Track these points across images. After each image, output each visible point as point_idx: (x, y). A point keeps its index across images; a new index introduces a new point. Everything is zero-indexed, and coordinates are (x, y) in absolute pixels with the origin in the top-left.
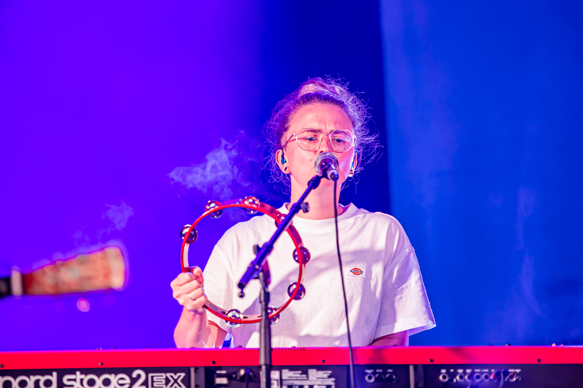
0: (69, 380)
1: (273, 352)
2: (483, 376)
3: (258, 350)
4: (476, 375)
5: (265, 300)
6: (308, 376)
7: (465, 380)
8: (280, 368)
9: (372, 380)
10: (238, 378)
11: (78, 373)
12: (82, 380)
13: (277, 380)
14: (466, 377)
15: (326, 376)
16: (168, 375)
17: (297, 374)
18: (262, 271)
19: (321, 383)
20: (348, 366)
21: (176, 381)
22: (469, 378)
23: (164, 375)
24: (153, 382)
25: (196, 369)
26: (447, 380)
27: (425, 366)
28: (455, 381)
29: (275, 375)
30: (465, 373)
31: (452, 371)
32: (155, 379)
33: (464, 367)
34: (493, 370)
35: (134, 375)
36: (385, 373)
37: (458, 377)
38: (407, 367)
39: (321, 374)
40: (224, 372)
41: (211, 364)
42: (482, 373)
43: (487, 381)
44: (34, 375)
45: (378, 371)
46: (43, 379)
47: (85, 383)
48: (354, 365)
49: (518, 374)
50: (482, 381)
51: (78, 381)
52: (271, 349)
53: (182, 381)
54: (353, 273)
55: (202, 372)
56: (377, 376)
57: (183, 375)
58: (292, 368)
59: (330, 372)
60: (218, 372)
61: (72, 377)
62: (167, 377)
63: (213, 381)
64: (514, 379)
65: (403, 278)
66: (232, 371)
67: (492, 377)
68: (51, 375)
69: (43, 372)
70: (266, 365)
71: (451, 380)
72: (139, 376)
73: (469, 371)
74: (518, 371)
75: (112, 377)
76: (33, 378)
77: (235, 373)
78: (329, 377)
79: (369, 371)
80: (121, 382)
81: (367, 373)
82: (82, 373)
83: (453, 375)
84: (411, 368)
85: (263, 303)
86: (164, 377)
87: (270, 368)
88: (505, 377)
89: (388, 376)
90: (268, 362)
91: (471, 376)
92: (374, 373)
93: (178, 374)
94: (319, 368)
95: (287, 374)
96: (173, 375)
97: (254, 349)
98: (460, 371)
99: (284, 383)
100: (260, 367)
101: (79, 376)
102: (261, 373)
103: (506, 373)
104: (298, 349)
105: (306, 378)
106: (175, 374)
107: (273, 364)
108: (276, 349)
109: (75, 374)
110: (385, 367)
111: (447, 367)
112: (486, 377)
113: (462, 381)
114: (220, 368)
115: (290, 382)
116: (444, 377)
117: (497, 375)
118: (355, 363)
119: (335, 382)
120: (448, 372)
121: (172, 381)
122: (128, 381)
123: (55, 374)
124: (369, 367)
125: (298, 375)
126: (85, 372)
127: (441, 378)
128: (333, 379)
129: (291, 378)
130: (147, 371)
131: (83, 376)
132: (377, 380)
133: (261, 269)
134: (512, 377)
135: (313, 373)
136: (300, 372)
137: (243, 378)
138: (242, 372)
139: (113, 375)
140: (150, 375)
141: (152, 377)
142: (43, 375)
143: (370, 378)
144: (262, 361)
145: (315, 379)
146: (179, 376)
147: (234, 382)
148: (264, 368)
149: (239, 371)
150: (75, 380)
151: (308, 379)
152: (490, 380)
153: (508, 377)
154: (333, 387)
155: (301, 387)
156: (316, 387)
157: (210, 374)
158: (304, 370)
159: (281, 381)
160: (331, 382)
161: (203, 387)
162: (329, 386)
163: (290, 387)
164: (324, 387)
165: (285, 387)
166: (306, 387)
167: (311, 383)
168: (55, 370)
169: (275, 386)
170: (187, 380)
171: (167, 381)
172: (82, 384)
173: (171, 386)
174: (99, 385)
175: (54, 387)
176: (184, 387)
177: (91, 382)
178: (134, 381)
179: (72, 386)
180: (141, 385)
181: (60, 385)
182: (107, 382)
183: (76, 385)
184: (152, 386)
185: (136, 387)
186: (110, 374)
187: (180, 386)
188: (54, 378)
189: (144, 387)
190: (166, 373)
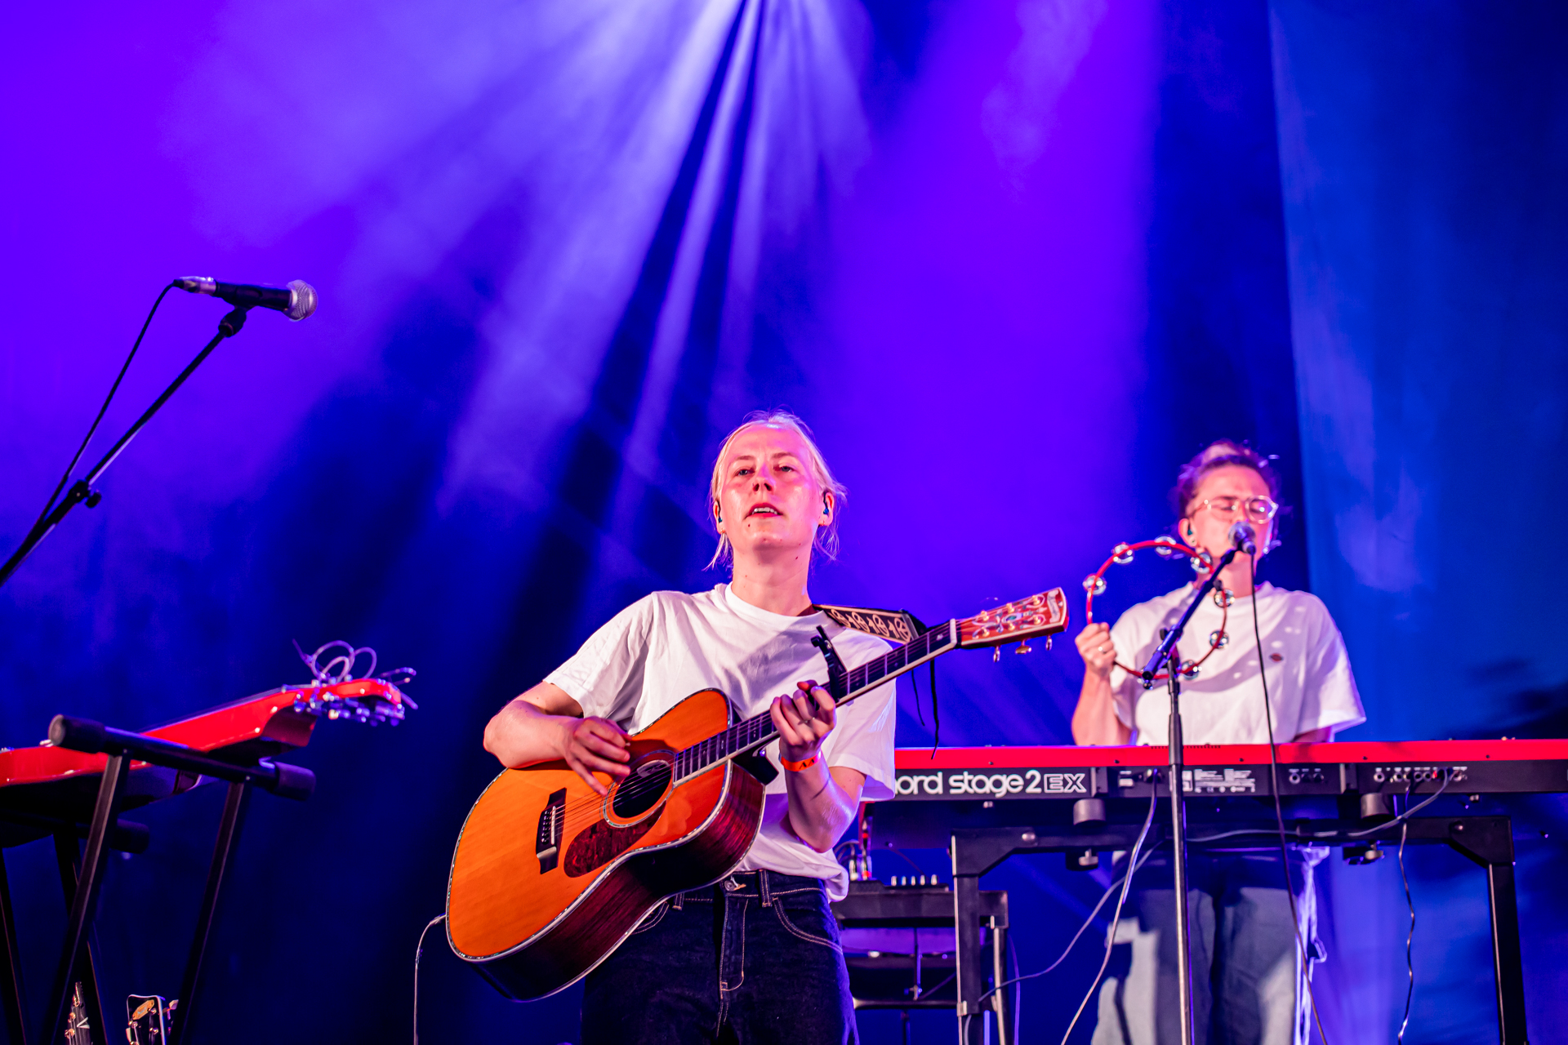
0: (955, 781)
1: (1184, 750)
2: (1424, 775)
3: (1166, 748)
4: (1416, 774)
5: (1174, 692)
6: (1224, 777)
7: (1403, 780)
8: (1192, 768)
9: (1298, 781)
10: (1145, 779)
11: (966, 773)
12: (970, 782)
13: (1189, 782)
14: (1405, 776)
15: (1244, 776)
16: (1066, 776)
17: (1212, 774)
18: (1171, 658)
19: (1239, 785)
20: (1270, 766)
21: (1074, 783)
22: (1408, 777)
23: (1061, 776)
24: (1049, 783)
25: (1097, 770)
26: (1382, 779)
27: (1358, 766)
28: (1391, 780)
29: (1187, 775)
30: (1403, 772)
31: (1388, 769)
32: (1051, 780)
33: (1403, 765)
34: (1435, 768)
35: (1028, 775)
36: (1312, 772)
37: (1395, 777)
38: (1337, 766)
39: (1239, 774)
40: (1128, 772)
41: (1113, 764)
42: (1423, 772)
43: (1428, 780)
44: (918, 775)
45: (1304, 770)
46: (927, 780)
47: (973, 784)
48: (1276, 765)
49: (1464, 773)
50: (1423, 781)
51: (966, 782)
52: (1182, 747)
53: (1081, 782)
54: (1274, 659)
55: (1104, 772)
56: (1303, 776)
57: (1082, 776)
58: (1206, 768)
59: (1249, 772)
60: (1122, 772)
61: (959, 777)
62: (1064, 777)
63: (1117, 783)
64: (1459, 778)
65: (1329, 663)
66: (1137, 771)
67: (1434, 776)
68: (936, 775)
69: (927, 773)
70: (1176, 764)
71: (1387, 779)
72: (1033, 777)
73: (1407, 769)
74: (1464, 768)
75: (1003, 778)
76: (917, 779)
77: (1142, 774)
78: (1249, 777)
79: (1294, 771)
80: (1013, 783)
81: (1291, 774)
82: (969, 774)
83: (1389, 775)
84: (1342, 767)
85: (1173, 694)
86: (1062, 778)
87: (1181, 768)
88: (1449, 775)
89: (1315, 776)
90: (1179, 761)
91: (1410, 775)
92: (1300, 773)
93: (1077, 775)
94: (1237, 768)
95: (1200, 774)
96: (1071, 775)
97: (1163, 747)
98: (1398, 770)
99: (1197, 784)
100: (1170, 766)
101: (966, 776)
102: (1170, 773)
103: (1450, 771)
104: (1212, 746)
105: (1222, 779)
106: (1074, 776)
107: (1185, 763)
108: (1187, 746)
109: (962, 774)
110: (1312, 766)
111: (1383, 765)
112: (1428, 776)
113: (1400, 780)
114: (1124, 769)
115: (1204, 784)
116: (1380, 777)
117: (1441, 775)
118: (1278, 761)
119: (1255, 783)
120: (1384, 771)
121: (1071, 783)
122: (1021, 782)
123: (940, 774)
124: (1294, 766)
125: (1213, 776)
126: (974, 772)
127: (1376, 777)
128: (1253, 780)
129: (1204, 780)
130: (1043, 771)
131: (971, 777)
132: (1302, 780)
133: (1169, 656)
134: (1456, 776)
135: (1230, 774)
136: (1215, 772)
137: (1150, 780)
138: (1149, 773)
139: (1005, 776)
140: (1046, 776)
141: (1048, 778)
142: (927, 775)
143: (1295, 778)
144: (1172, 760)
145: (1232, 779)
146: (1078, 778)
147: (1140, 784)
148: (1174, 767)
149: (1146, 770)
150: (962, 781)
151: (1224, 780)
152: (1432, 779)
153: (1452, 776)
154: (1253, 790)
155: (1217, 789)
156: (1233, 790)
157: (1113, 775)
158: (1220, 770)
159: (1193, 782)
160: (1251, 783)
161: (1105, 789)
162: (1248, 789)
163: (1204, 789)
164: (1242, 789)
165: (1198, 790)
166: (1222, 790)
167: (1227, 785)
168: (940, 770)
169: (1187, 788)
170: (1087, 782)
171: (1065, 783)
172: (970, 785)
173: (1070, 788)
174: (989, 787)
175: (939, 789)
176: (1084, 790)
177: (981, 784)
178: (1027, 783)
179: (959, 788)
180: (1037, 787)
181: (947, 786)
182: (998, 784)
183: (965, 787)
184: (1049, 788)
185: (1031, 789)
186: (1001, 774)
187: (1079, 788)
188: (939, 778)
189: (1039, 790)
190: (1063, 773)
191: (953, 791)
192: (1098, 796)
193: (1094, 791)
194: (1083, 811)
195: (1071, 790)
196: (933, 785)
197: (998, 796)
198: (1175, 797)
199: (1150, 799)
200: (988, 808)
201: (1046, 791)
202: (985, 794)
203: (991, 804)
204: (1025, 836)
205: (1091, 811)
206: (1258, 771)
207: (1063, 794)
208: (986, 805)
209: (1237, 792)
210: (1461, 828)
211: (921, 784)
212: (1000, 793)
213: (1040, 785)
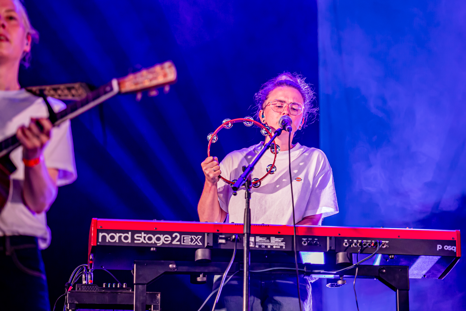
0: (137, 237)
1: (251, 227)
2: (368, 244)
4: (363, 243)
5: (248, 197)
6: (270, 241)
7: (358, 246)
8: (255, 236)
9: (306, 244)
10: (231, 240)
11: (143, 233)
12: (145, 237)
13: (253, 242)
14: (358, 244)
15: (280, 241)
16: (192, 236)
17: (264, 239)
18: (247, 181)
19: (277, 245)
20: (293, 236)
21: (196, 240)
22: (360, 245)
24: (184, 240)
25: (208, 234)
26: (347, 245)
27: (336, 238)
28: (352, 246)
29: (252, 239)
30: (357, 242)
31: (351, 240)
33: (357, 239)
34: (373, 241)
35: (174, 236)
36: (313, 240)
37: (354, 244)
38: (326, 238)
39: (278, 240)
40: (223, 236)
41: (216, 232)
42: (367, 242)
43: (370, 247)
45: (309, 239)
46: (123, 235)
47: (146, 238)
48: (296, 236)
49: (387, 244)
50: (367, 247)
51: (143, 237)
52: (250, 225)
53: (199, 240)
54: (296, 180)
55: (211, 236)
56: (308, 242)
57: (201, 237)
58: (261, 236)
59: (283, 239)
60: (220, 236)
61: (140, 235)
62: (191, 237)
63: (217, 241)
64: (385, 247)
66: (228, 236)
67: (372, 245)
70: (247, 233)
71: (350, 246)
73: (360, 241)
74: (387, 242)
75: (161, 236)
76: (118, 235)
77: (230, 237)
78: (282, 241)
79: (304, 239)
80: (166, 239)
81: (303, 240)
82: (144, 234)
83: (351, 244)
84: (328, 238)
85: (247, 199)
86: (190, 238)
87: (249, 235)
88: (380, 245)
89: (314, 242)
90: (248, 232)
91: (361, 244)
92: (307, 240)
94: (277, 236)
95: (258, 239)
96: (195, 236)
97: (241, 224)
98: (355, 241)
99: (257, 244)
100: (244, 234)
101: (143, 235)
102: (244, 237)
103: (380, 243)
104: (265, 225)
105: (269, 242)
106: (196, 237)
107: (251, 233)
109: (141, 234)
110: (313, 237)
111: (348, 239)
112: (369, 245)
113: (356, 246)
114: (221, 234)
115: (260, 244)
116: (346, 244)
117: (376, 244)
118: (297, 234)
120: (348, 241)
122: (170, 239)
123: (130, 233)
124: (305, 237)
125: (265, 240)
126: (147, 232)
127: (344, 244)
128: (284, 243)
129: (260, 241)
130: (181, 234)
131: (145, 235)
132: (308, 244)
133: (246, 180)
134: (383, 245)
135: (273, 239)
136: (266, 238)
137: (234, 240)
138: (234, 237)
139: (162, 235)
140: (182, 236)
141: (184, 237)
142: (123, 233)
143: (305, 243)
144: (245, 231)
145: (274, 242)
147: (229, 242)
148: (246, 234)
149: (232, 236)
150: (141, 237)
151: (270, 242)
152: (372, 246)
153: (381, 245)
154: (284, 248)
155: (266, 246)
156: (274, 247)
157: (216, 237)
158: (268, 237)
159: (255, 242)
160: (283, 244)
161: (211, 244)
162: (282, 247)
163: (260, 246)
164: (279, 247)
165: (257, 246)
166: (269, 247)
167: (271, 245)
168: (130, 231)
169: (252, 245)
170: (203, 240)
171: (192, 240)
172: (145, 239)
173: (194, 243)
174: (154, 240)
175: (129, 241)
176: (201, 244)
177: (150, 239)
178: (173, 239)
179: (139, 240)
180: (177, 241)
181: (133, 239)
182: (158, 239)
183: (142, 240)
184: (183, 242)
185: (174, 242)
186: (161, 235)
187: (199, 243)
188: (129, 235)
189: (179, 243)
190: (191, 235)
191: (136, 242)
192: (208, 247)
193: (206, 245)
194: (200, 254)
195: (195, 244)
196: (126, 238)
197: (158, 245)
198: (245, 249)
199: (233, 250)
200: (153, 251)
201: (182, 243)
202: (152, 243)
203: (155, 249)
204: (170, 266)
205: (203, 255)
206: (286, 238)
207: (191, 245)
208: (152, 249)
209: (276, 248)
210: (384, 271)
211: (120, 237)
212: (160, 244)
213: (179, 240)
